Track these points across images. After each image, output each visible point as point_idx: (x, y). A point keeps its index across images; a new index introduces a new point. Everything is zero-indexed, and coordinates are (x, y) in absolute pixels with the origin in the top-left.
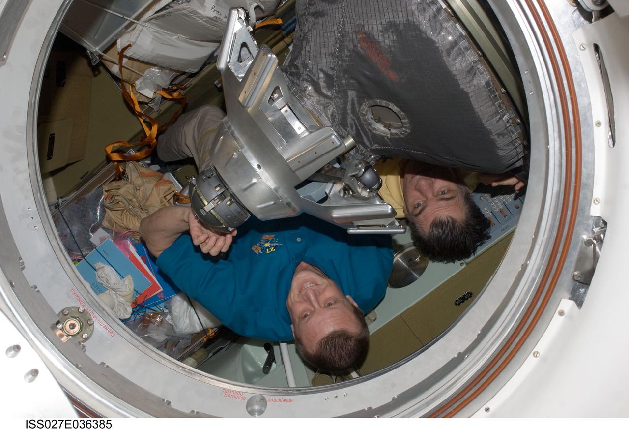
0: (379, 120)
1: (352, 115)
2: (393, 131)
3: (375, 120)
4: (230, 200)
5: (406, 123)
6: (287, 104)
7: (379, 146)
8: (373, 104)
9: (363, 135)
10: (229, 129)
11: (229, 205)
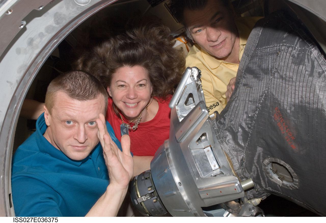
0: (276, 172)
1: (256, 164)
2: (285, 182)
3: (273, 171)
4: (157, 199)
5: (296, 182)
6: (210, 146)
7: (271, 189)
8: (274, 161)
9: (261, 179)
10: (166, 151)
11: (155, 202)
